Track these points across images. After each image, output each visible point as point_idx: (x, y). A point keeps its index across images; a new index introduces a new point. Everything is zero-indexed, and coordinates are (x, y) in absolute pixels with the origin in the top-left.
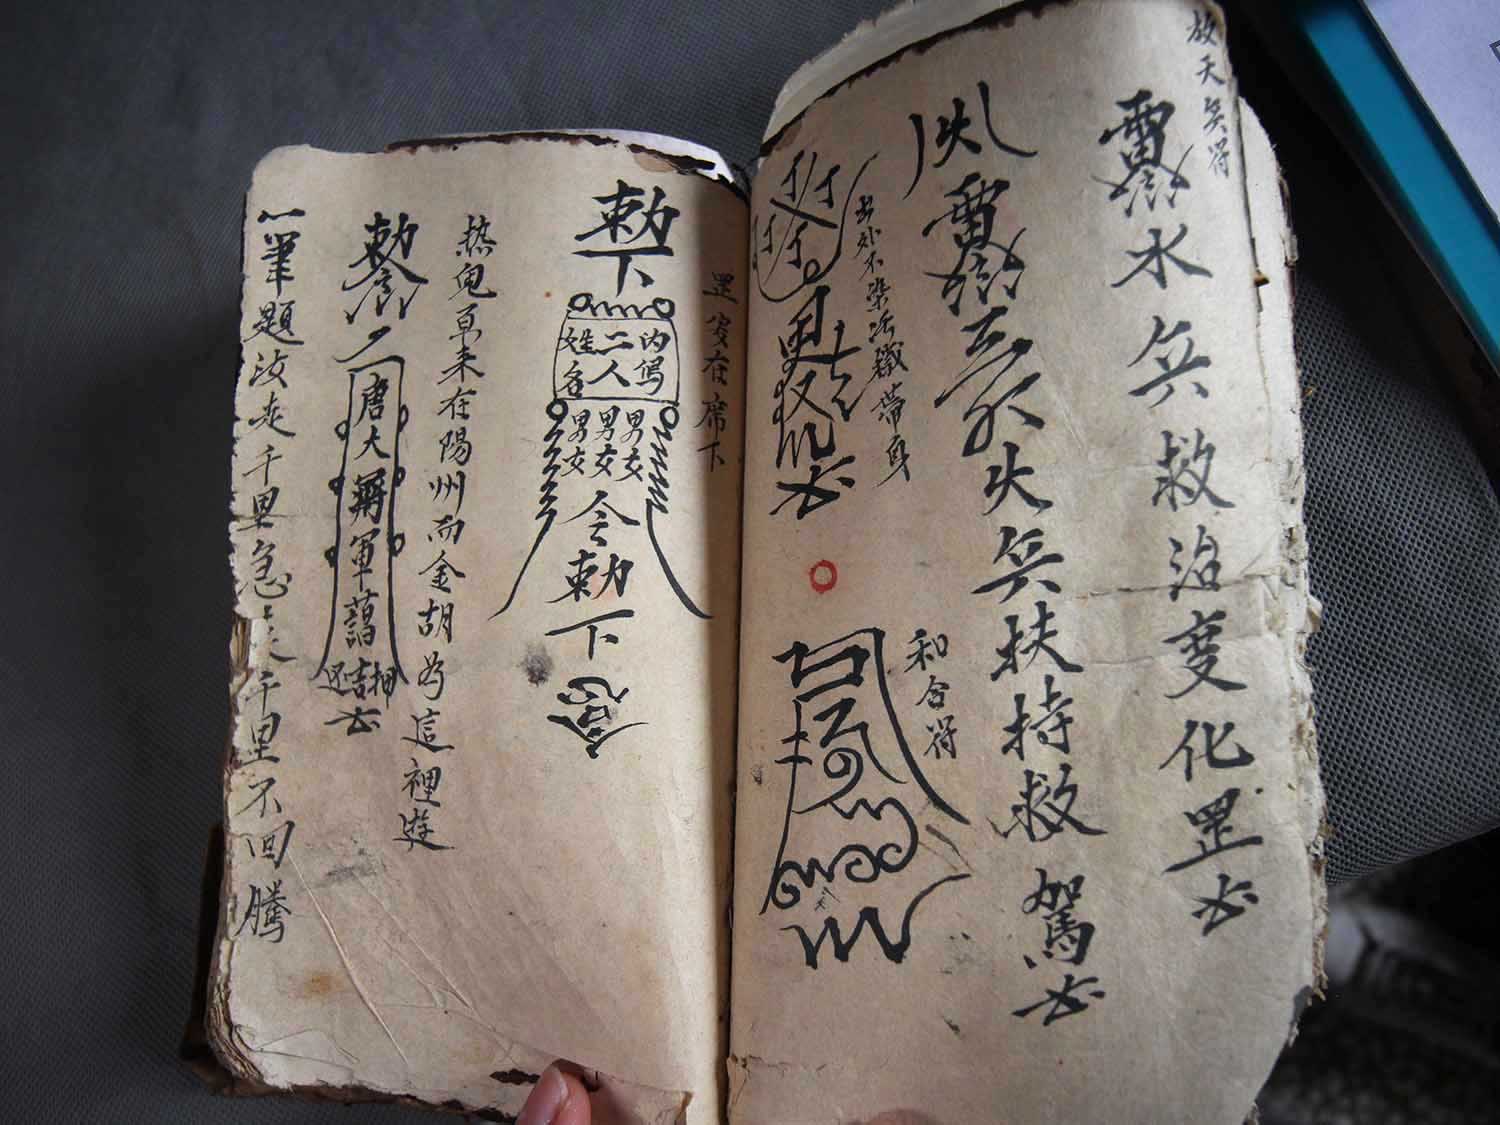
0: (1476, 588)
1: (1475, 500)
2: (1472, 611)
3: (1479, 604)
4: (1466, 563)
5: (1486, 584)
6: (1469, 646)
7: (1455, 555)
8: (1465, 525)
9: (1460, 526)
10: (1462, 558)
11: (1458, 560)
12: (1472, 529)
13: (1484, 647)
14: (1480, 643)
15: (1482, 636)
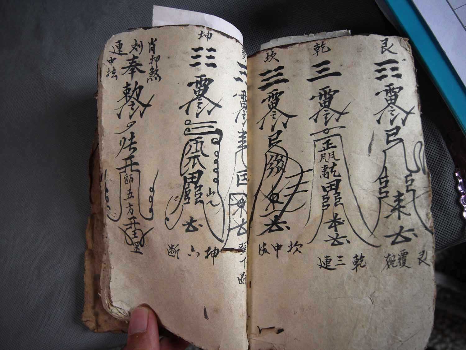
0: (438, 173)
1: (438, 145)
2: (436, 180)
3: (439, 178)
4: (435, 165)
5: (441, 172)
6: (436, 192)
7: (431, 163)
8: (435, 153)
9: (433, 154)
10: (433, 164)
11: (432, 164)
12: (437, 154)
13: (440, 192)
14: (439, 191)
15: (440, 188)
